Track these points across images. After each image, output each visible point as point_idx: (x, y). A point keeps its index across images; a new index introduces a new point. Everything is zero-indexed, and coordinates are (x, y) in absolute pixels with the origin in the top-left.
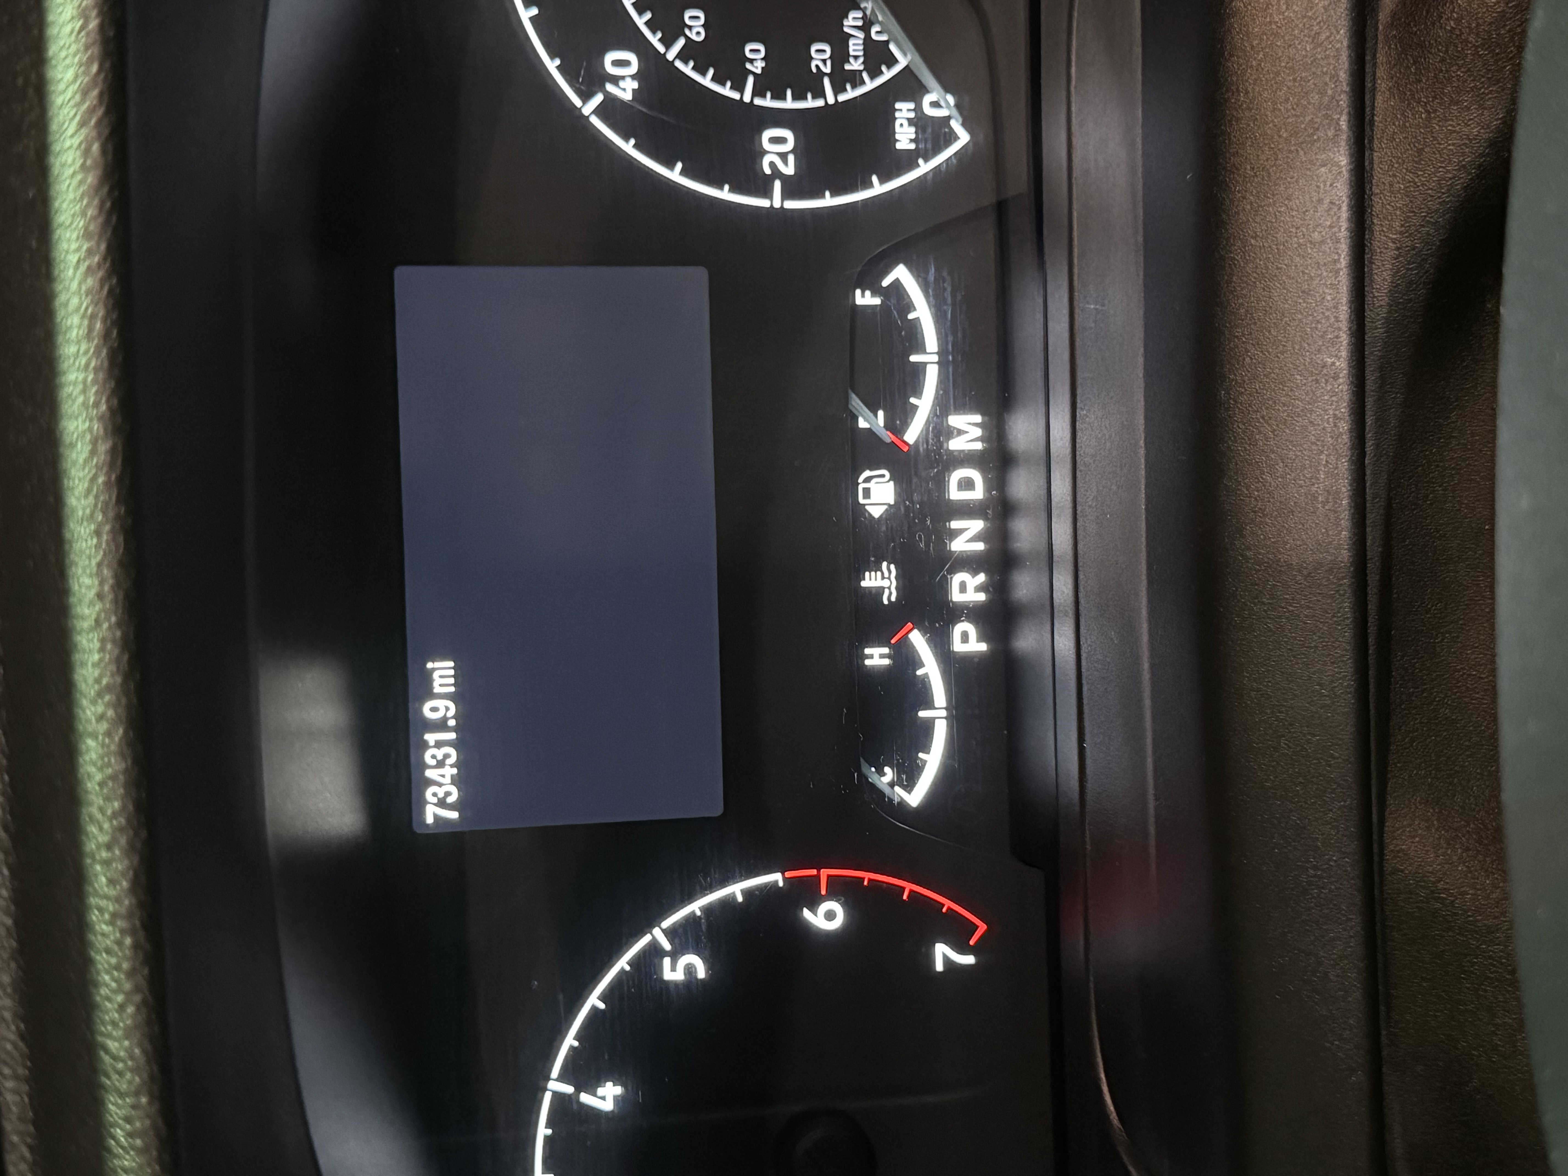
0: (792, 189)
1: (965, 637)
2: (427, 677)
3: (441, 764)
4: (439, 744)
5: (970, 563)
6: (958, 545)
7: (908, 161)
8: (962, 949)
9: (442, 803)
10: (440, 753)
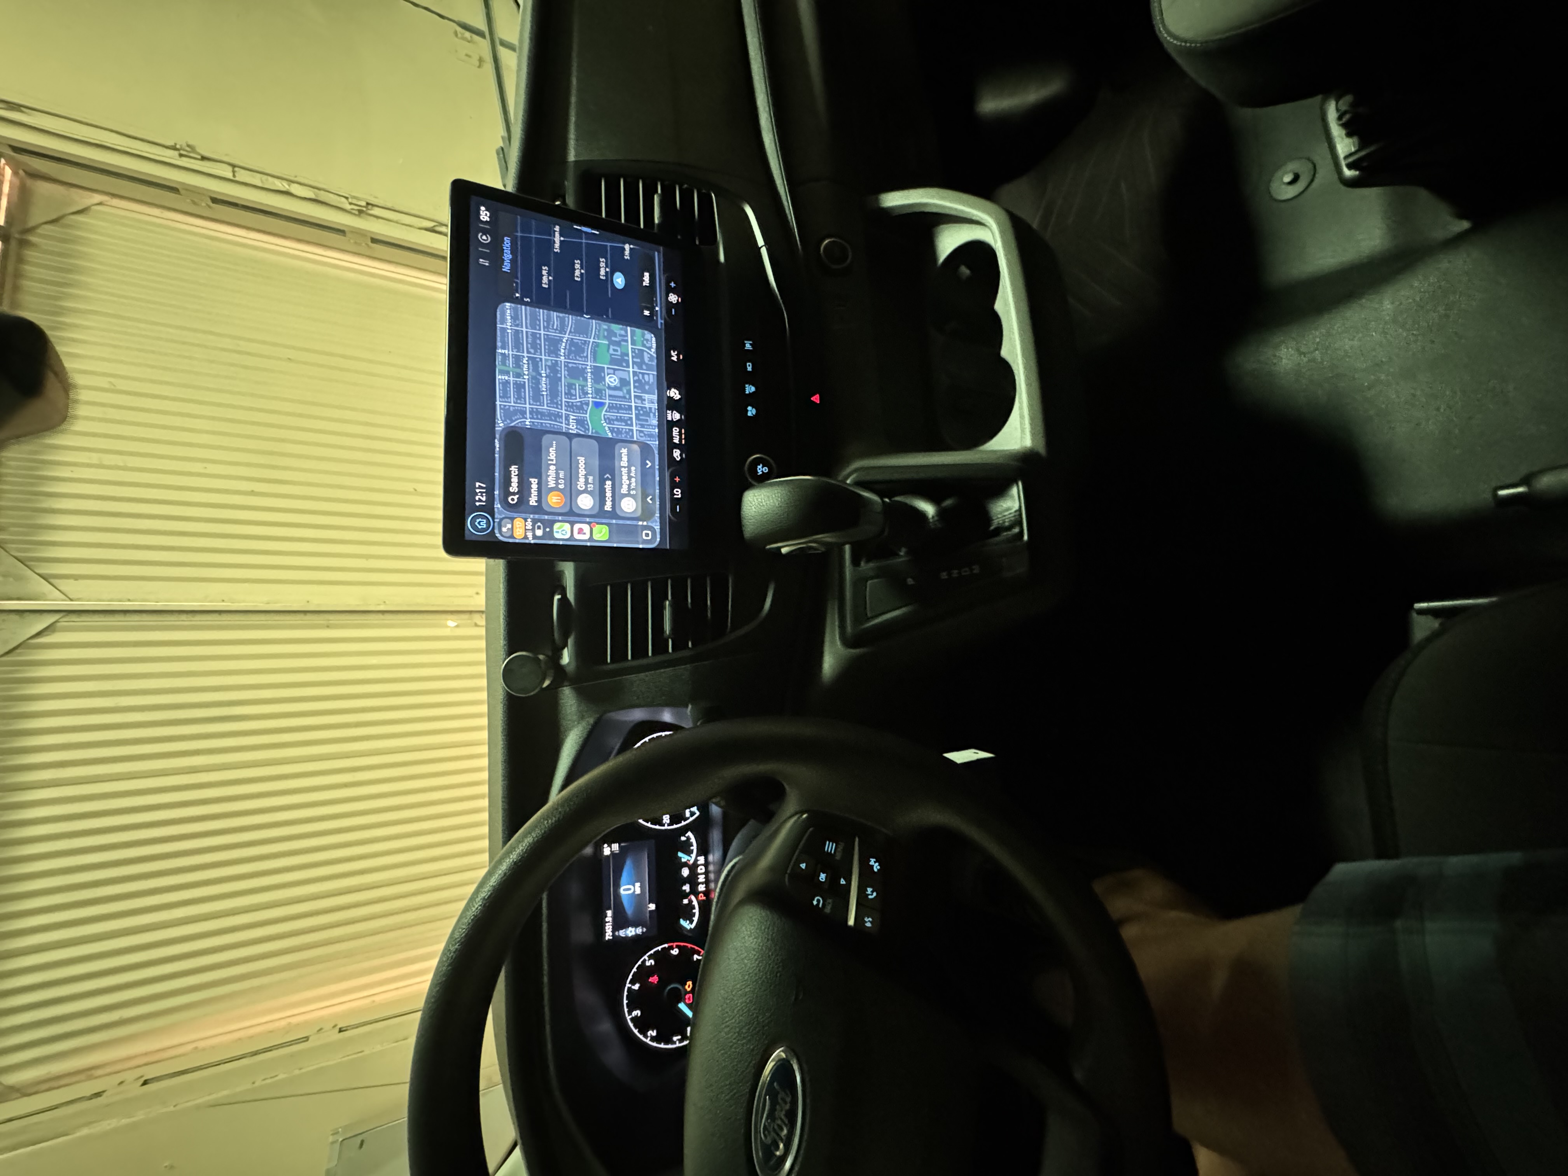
0: (669, 825)
1: (701, 896)
2: (606, 914)
3: (609, 929)
4: (609, 925)
5: (702, 883)
6: (700, 880)
7: (688, 818)
8: (699, 956)
9: (609, 936)
10: (609, 927)
